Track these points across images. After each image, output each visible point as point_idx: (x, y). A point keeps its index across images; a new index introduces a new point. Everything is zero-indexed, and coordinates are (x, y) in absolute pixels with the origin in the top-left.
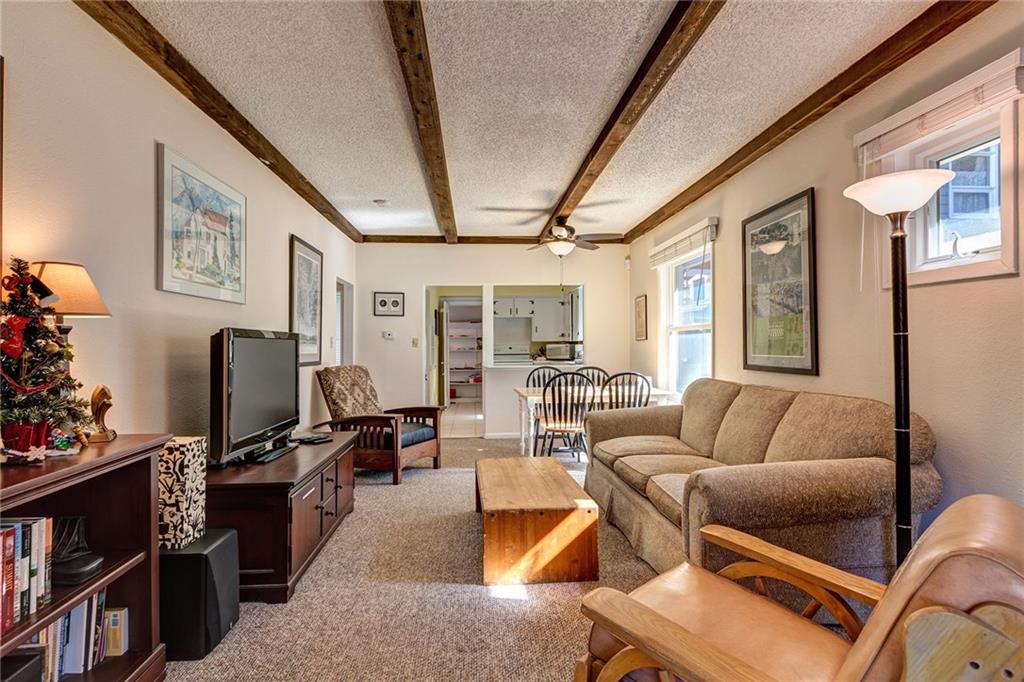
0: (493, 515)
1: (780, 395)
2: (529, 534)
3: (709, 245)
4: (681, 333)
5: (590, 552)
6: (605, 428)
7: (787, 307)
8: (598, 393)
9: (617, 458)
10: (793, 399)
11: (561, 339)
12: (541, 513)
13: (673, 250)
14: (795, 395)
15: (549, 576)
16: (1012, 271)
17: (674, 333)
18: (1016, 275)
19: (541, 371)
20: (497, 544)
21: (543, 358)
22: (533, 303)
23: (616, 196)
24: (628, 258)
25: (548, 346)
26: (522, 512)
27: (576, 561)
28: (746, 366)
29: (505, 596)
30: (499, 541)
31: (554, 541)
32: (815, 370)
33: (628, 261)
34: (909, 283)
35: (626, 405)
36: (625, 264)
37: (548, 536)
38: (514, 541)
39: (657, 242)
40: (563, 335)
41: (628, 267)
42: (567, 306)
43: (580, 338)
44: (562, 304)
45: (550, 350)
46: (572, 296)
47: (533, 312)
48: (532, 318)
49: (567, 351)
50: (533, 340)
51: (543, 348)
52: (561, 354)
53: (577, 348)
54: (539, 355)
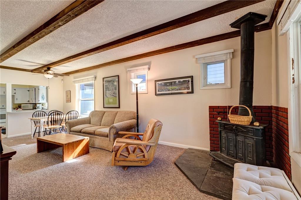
0: (66, 145)
1: (115, 112)
2: (75, 147)
3: (94, 81)
4: (81, 101)
5: (88, 148)
6: (73, 124)
7: (114, 96)
8: (65, 117)
9: (82, 129)
10: (117, 112)
12: (77, 141)
13: (82, 81)
14: (118, 112)
15: (80, 155)
16: (147, 93)
17: (80, 101)
18: (148, 93)
19: (38, 112)
20: (67, 151)
21: (20, 109)
22: (15, 90)
23: (69, 65)
24: (62, 80)
26: (73, 142)
27: (85, 150)
28: (104, 107)
29: (70, 162)
30: (68, 150)
31: (80, 147)
32: (119, 107)
33: (62, 81)
34: (138, 93)
35: (72, 119)
36: (61, 81)
37: (79, 146)
38: (71, 149)
40: (29, 101)
41: (63, 82)
42: (31, 91)
43: (40, 102)
44: (28, 91)
45: (23, 106)
46: (35, 89)
47: (15, 93)
48: (14, 95)
49: (31, 106)
50: (15, 103)
51: (20, 106)
52: (28, 107)
53: (38, 105)
54: (17, 108)
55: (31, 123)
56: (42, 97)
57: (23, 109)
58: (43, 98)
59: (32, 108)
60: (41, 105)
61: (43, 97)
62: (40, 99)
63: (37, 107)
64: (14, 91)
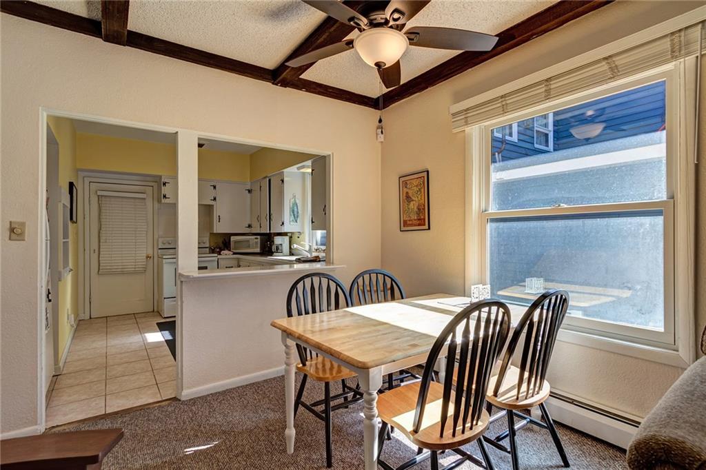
11: (248, 231)
21: (226, 252)
22: (215, 187)
24: (379, 126)
25: (233, 238)
39: (459, 97)
40: (250, 226)
42: (256, 193)
43: (286, 229)
44: (250, 191)
45: (236, 242)
46: (270, 180)
47: (215, 199)
48: (213, 205)
49: (256, 243)
50: (215, 232)
51: (227, 241)
52: (249, 247)
53: (278, 240)
54: (221, 250)
55: (287, 354)
56: (293, 211)
57: (234, 253)
58: (295, 213)
59: (258, 250)
60: (286, 239)
61: (296, 210)
62: (287, 216)
63: (274, 248)
64: (212, 193)
